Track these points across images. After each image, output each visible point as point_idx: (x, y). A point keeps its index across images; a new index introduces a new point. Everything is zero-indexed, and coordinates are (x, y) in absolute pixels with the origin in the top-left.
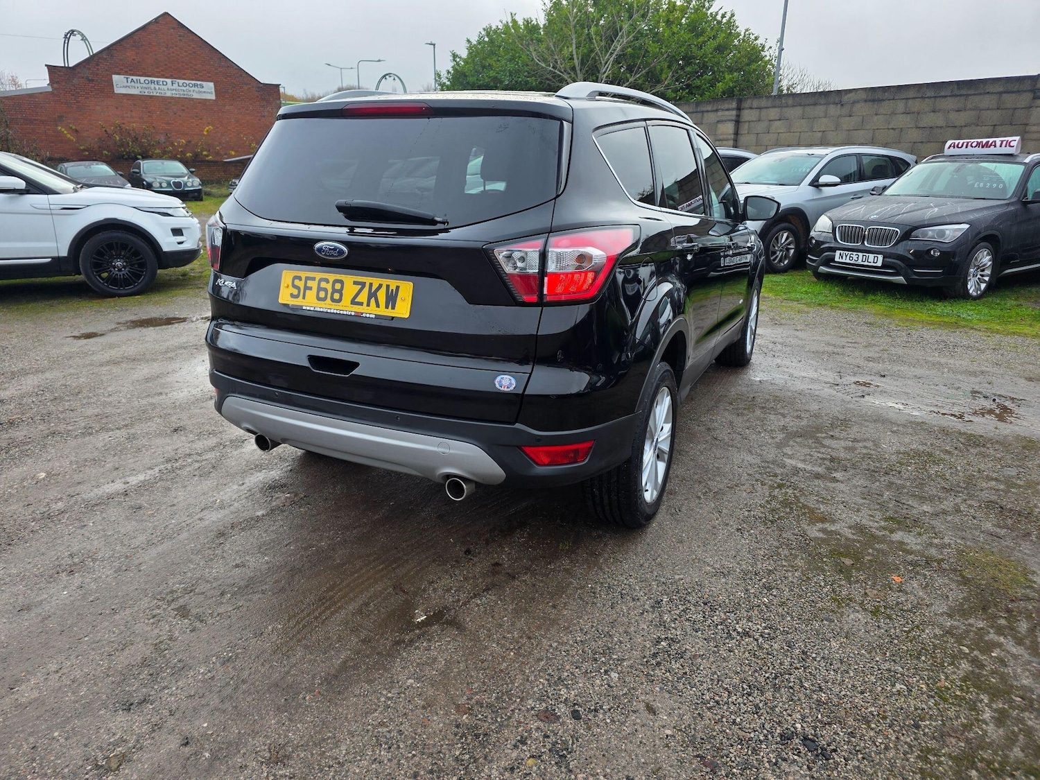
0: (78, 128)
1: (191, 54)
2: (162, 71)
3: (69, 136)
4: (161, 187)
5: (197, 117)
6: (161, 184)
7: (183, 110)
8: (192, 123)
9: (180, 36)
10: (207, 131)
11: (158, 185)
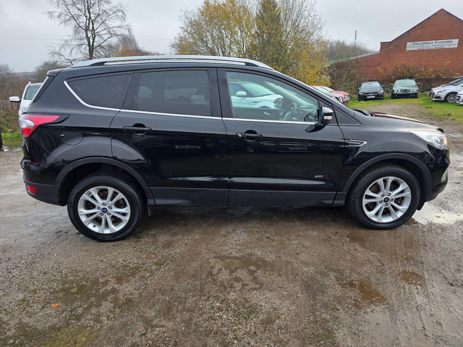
0: (386, 67)
1: (449, 27)
2: (432, 37)
3: (381, 71)
4: (398, 92)
5: (444, 57)
6: (398, 91)
7: (438, 54)
8: (441, 60)
9: (446, 19)
10: (447, 64)
11: (397, 91)
